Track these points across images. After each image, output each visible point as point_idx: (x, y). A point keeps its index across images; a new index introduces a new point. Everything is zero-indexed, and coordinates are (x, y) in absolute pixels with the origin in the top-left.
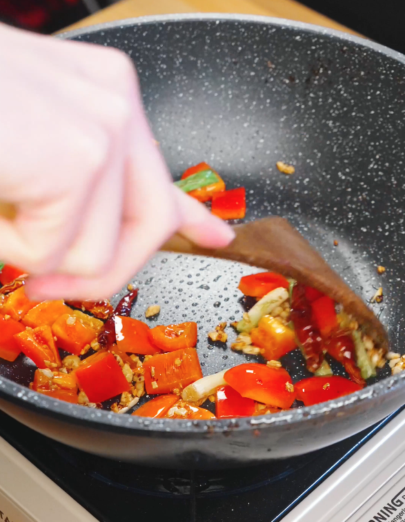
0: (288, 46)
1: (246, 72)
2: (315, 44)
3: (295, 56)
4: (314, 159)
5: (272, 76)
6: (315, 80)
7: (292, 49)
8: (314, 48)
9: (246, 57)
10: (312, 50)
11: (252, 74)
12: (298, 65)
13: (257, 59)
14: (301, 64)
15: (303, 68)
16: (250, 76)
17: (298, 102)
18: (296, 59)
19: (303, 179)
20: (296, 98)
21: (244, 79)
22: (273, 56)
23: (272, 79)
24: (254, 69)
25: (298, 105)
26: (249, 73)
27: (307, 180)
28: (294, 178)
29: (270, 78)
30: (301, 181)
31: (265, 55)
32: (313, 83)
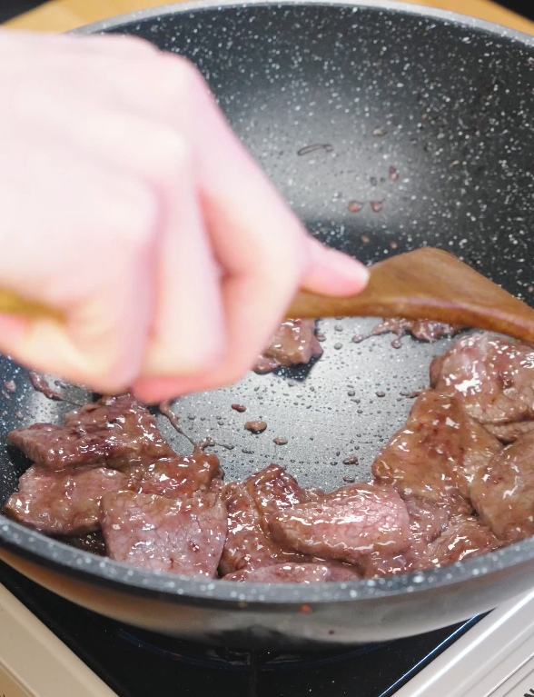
0: (451, 50)
1: (391, 82)
2: (489, 50)
3: (461, 64)
4: (476, 213)
5: (428, 90)
6: (486, 101)
7: (457, 55)
8: (487, 55)
9: (392, 62)
10: (484, 58)
11: (400, 85)
12: (464, 78)
13: (408, 65)
14: (469, 78)
15: (471, 83)
16: (396, 89)
17: (461, 130)
18: (462, 69)
19: (459, 240)
20: (459, 125)
21: (388, 92)
22: (430, 62)
23: (427, 95)
24: (402, 80)
25: (460, 133)
26: (396, 84)
27: (465, 241)
28: (447, 237)
29: (424, 93)
30: (456, 242)
31: (418, 60)
32: (484, 105)
